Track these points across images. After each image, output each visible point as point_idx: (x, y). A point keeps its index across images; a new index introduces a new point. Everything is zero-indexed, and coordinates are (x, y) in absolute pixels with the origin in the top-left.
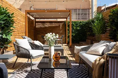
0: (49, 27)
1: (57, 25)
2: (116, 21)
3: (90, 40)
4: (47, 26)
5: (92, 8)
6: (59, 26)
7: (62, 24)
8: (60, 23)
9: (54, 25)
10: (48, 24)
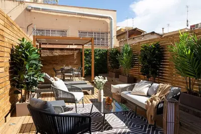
0: (59, 55)
1: (70, 53)
2: (148, 58)
3: (114, 74)
4: (57, 54)
5: (111, 32)
6: (73, 54)
7: (77, 51)
8: (75, 51)
9: (66, 53)
10: (58, 51)
